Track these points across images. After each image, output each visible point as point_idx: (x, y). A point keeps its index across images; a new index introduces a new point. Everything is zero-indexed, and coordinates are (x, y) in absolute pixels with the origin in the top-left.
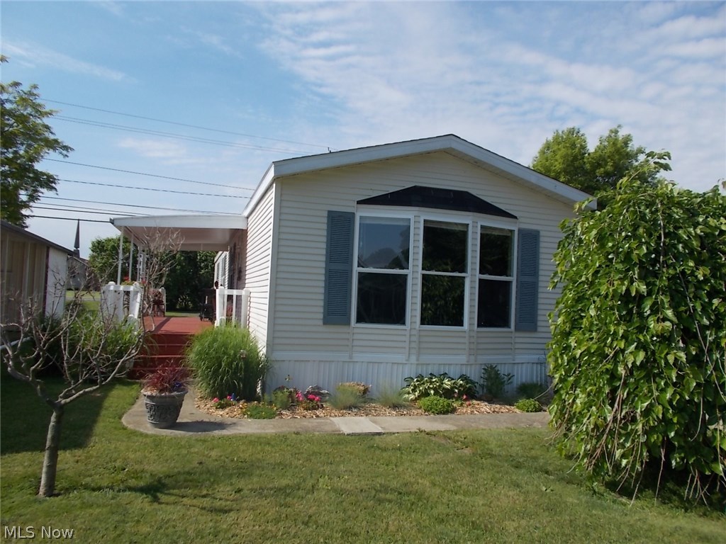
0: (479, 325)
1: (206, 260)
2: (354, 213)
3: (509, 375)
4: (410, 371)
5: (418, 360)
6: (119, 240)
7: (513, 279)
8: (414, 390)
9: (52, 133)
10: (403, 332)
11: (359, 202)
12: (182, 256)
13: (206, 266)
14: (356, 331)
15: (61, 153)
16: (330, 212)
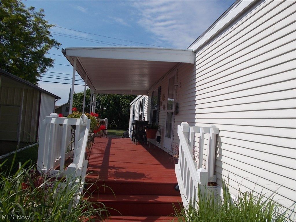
1: (125, 104)
6: (84, 93)
9: (51, 35)
12: (113, 102)
13: (125, 107)
15: (56, 47)
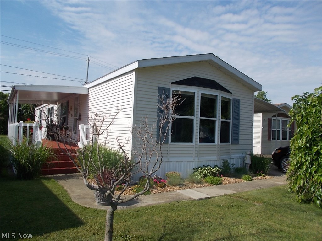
0: (221, 142)
2: (170, 88)
3: (233, 164)
4: (195, 165)
5: (198, 159)
7: (231, 121)
8: (200, 174)
10: (192, 147)
11: (172, 83)
14: (171, 146)
16: (159, 87)
